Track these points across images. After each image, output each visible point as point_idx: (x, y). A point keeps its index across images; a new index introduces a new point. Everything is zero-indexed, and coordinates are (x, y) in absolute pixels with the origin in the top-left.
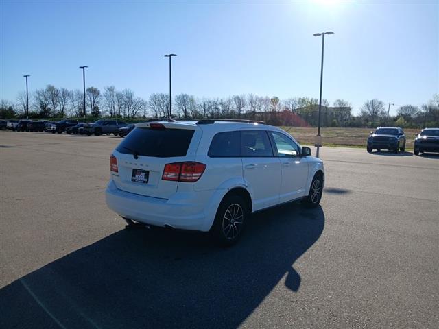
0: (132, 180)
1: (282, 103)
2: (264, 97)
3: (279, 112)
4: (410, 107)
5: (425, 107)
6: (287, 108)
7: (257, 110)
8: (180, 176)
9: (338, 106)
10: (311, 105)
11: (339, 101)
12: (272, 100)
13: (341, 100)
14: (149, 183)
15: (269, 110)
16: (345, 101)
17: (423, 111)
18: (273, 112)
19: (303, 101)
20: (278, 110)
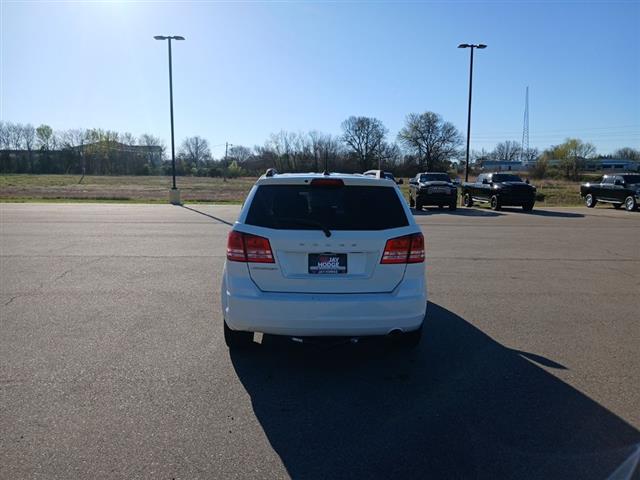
0: (310, 271)
1: (58, 137)
2: (24, 125)
3: (54, 152)
4: (241, 148)
5: (257, 149)
6: (68, 145)
7: (12, 147)
8: (409, 255)
9: (146, 144)
10: (107, 141)
11: (146, 137)
12: (38, 130)
13: (149, 135)
14: (348, 273)
15: (37, 148)
16: (155, 136)
17: (256, 154)
18: (44, 152)
19: (94, 134)
20: (51, 147)
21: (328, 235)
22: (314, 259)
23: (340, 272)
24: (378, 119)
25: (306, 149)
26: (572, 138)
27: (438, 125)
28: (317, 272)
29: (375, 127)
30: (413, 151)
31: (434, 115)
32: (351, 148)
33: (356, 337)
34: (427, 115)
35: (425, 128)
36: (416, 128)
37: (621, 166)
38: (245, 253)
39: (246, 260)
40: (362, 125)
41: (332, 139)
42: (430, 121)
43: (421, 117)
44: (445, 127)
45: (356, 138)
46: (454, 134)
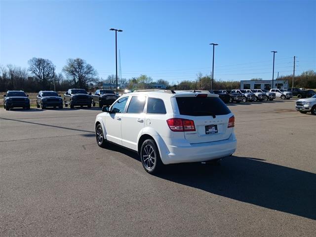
0: (206, 133)
14: (218, 133)
21: (214, 117)
22: (207, 128)
23: (216, 132)
24: (49, 60)
25: (5, 75)
26: (143, 75)
27: (84, 65)
28: (209, 133)
29: (48, 64)
30: (71, 78)
31: (81, 60)
32: (34, 75)
33: (221, 158)
34: (78, 60)
35: (77, 66)
36: (72, 66)
37: (160, 87)
38: (183, 128)
39: (184, 131)
40: (40, 63)
41: (21, 70)
42: (80, 63)
43: (75, 61)
44: (87, 66)
45: (38, 69)
46: (92, 70)
